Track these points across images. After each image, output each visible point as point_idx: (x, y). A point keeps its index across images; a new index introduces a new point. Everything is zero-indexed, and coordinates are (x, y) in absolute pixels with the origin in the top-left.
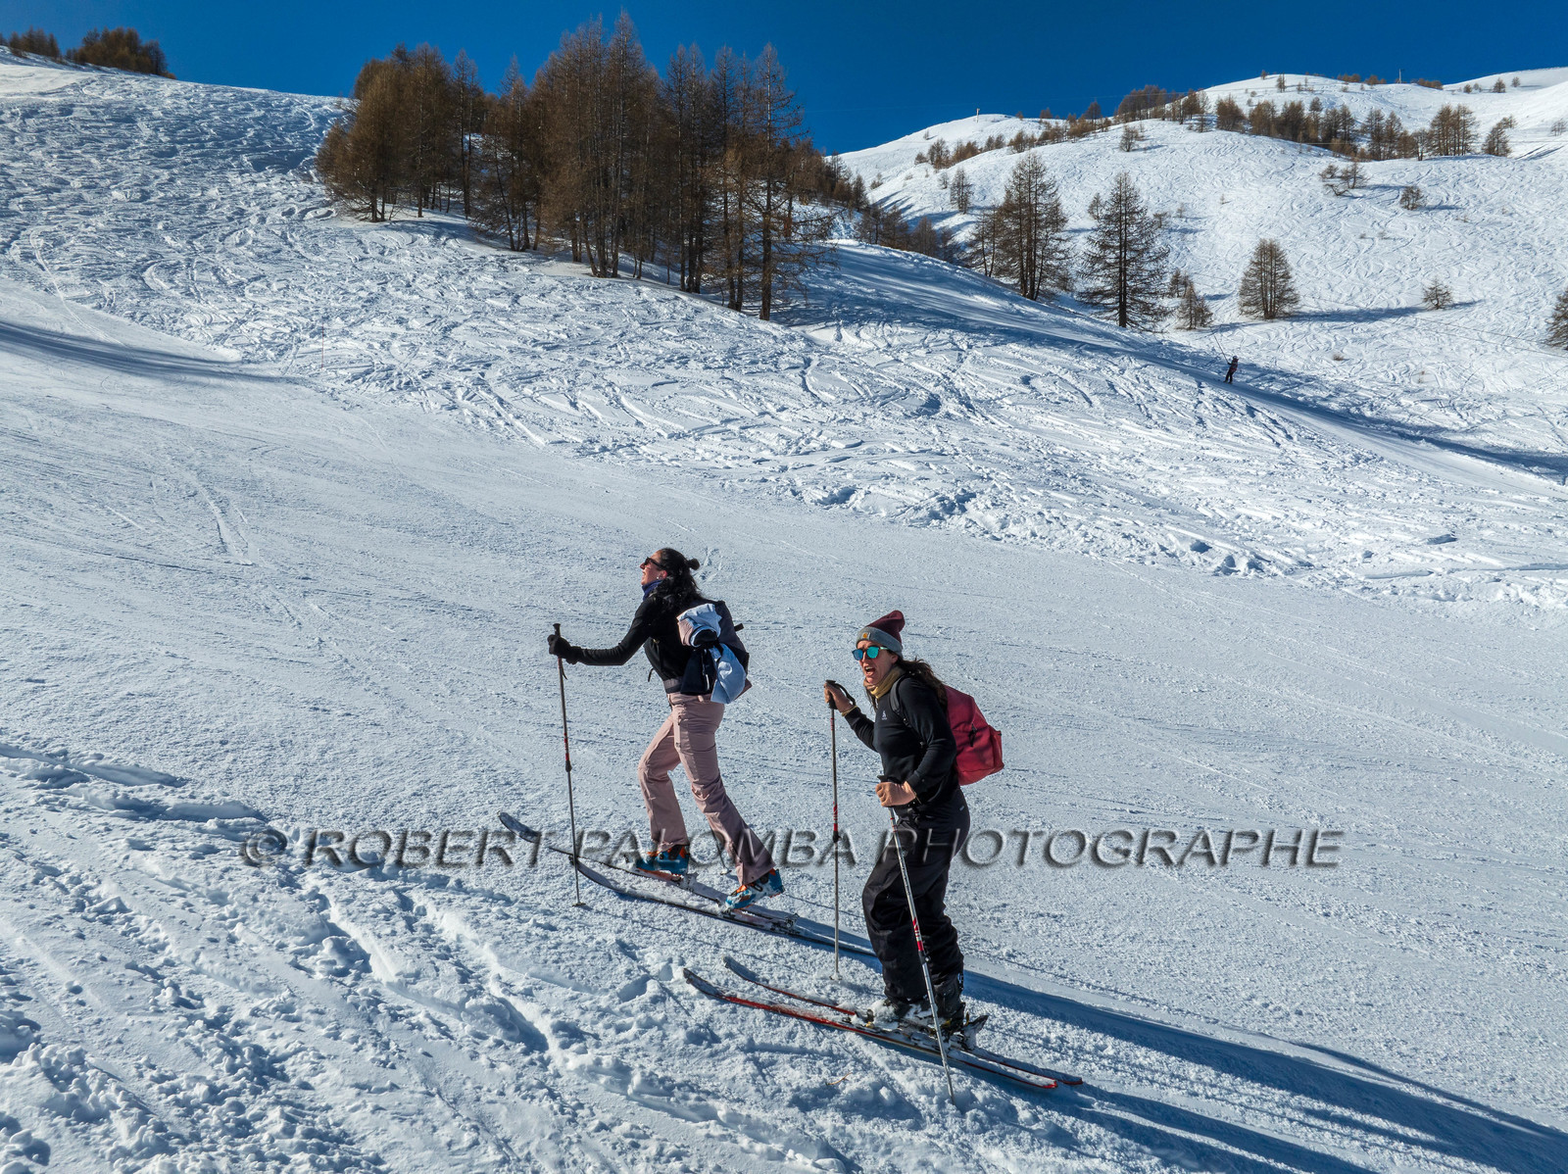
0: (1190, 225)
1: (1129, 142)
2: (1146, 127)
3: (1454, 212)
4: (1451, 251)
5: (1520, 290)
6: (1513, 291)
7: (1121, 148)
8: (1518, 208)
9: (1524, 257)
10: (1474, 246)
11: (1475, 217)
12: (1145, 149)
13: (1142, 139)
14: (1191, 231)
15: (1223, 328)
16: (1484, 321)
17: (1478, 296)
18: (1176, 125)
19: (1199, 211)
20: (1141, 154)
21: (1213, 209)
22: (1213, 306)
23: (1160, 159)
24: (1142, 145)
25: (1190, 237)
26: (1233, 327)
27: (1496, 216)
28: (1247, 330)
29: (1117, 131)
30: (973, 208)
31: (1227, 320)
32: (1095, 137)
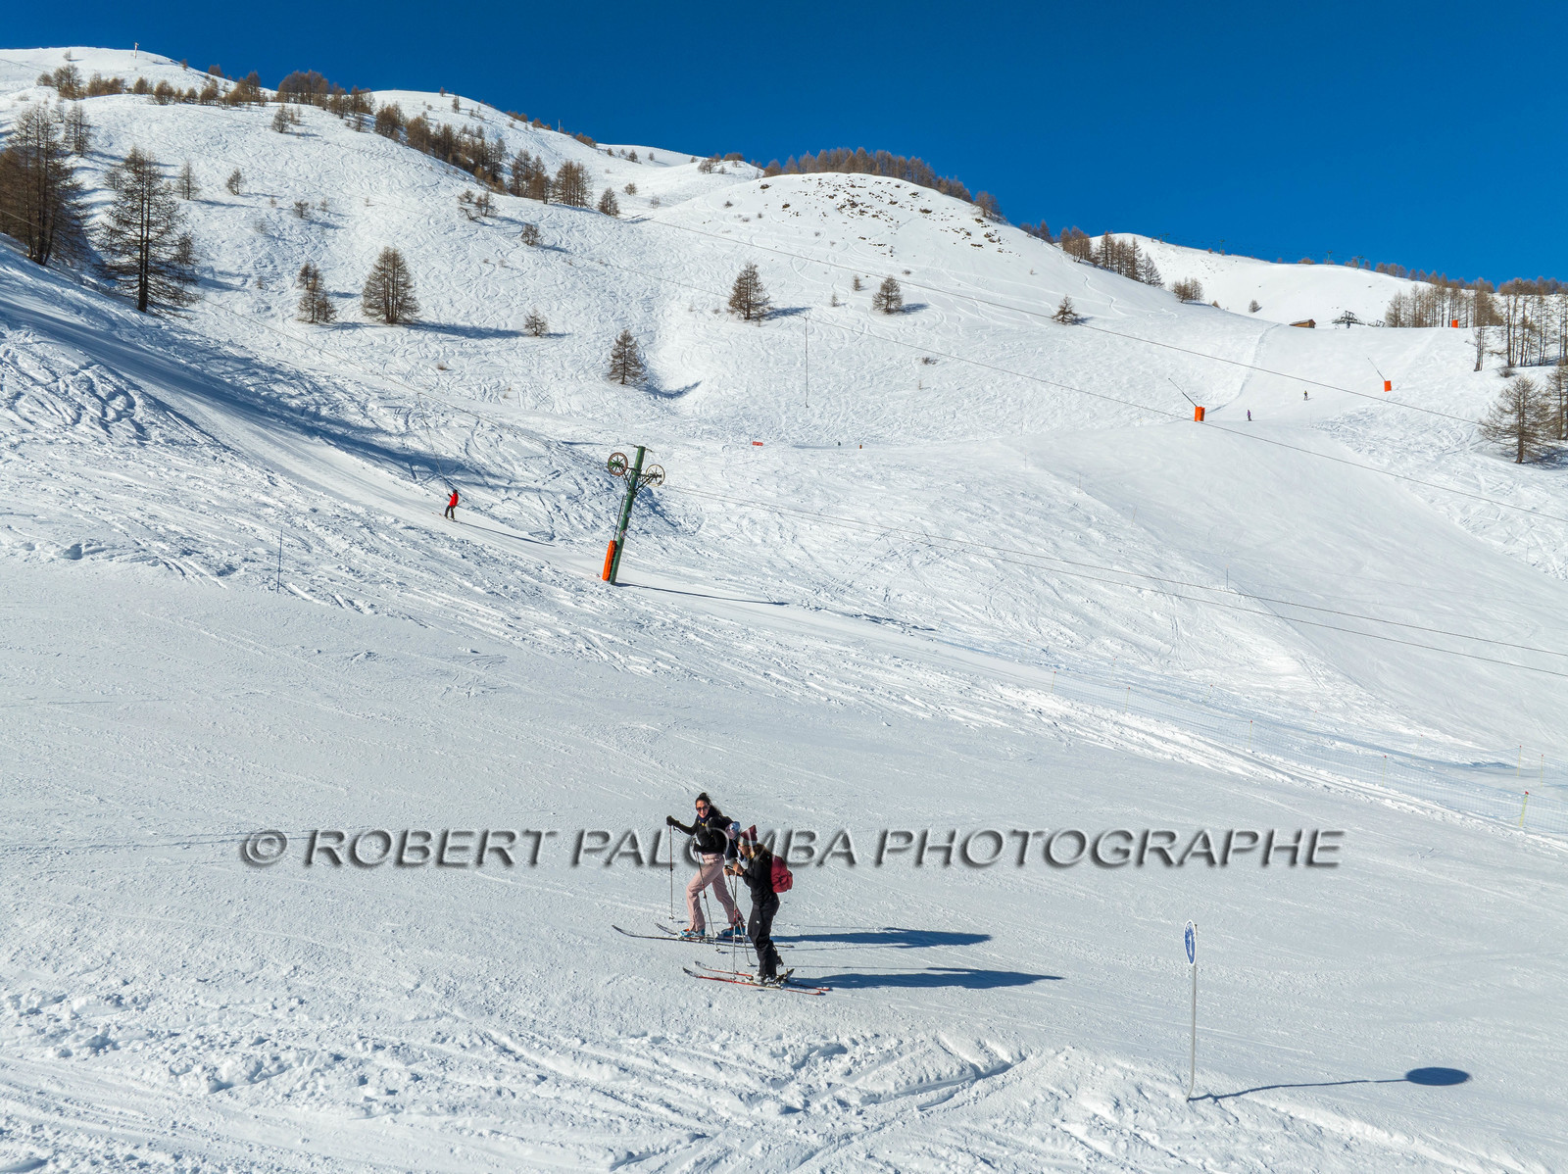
0: (333, 220)
1: (281, 124)
2: (304, 112)
3: (563, 254)
4: (555, 288)
5: (600, 330)
6: (595, 330)
7: (273, 128)
8: (612, 262)
9: (609, 303)
10: (574, 286)
11: (579, 262)
12: (298, 135)
13: (297, 123)
14: (332, 227)
15: (344, 326)
16: (569, 351)
17: (569, 330)
18: (336, 118)
19: (344, 208)
20: (293, 138)
21: (357, 209)
22: (337, 303)
23: (312, 148)
24: (297, 129)
25: (330, 232)
26: (355, 326)
27: (596, 265)
28: (367, 331)
29: (273, 109)
30: (92, 153)
31: (350, 320)
32: (248, 109)
